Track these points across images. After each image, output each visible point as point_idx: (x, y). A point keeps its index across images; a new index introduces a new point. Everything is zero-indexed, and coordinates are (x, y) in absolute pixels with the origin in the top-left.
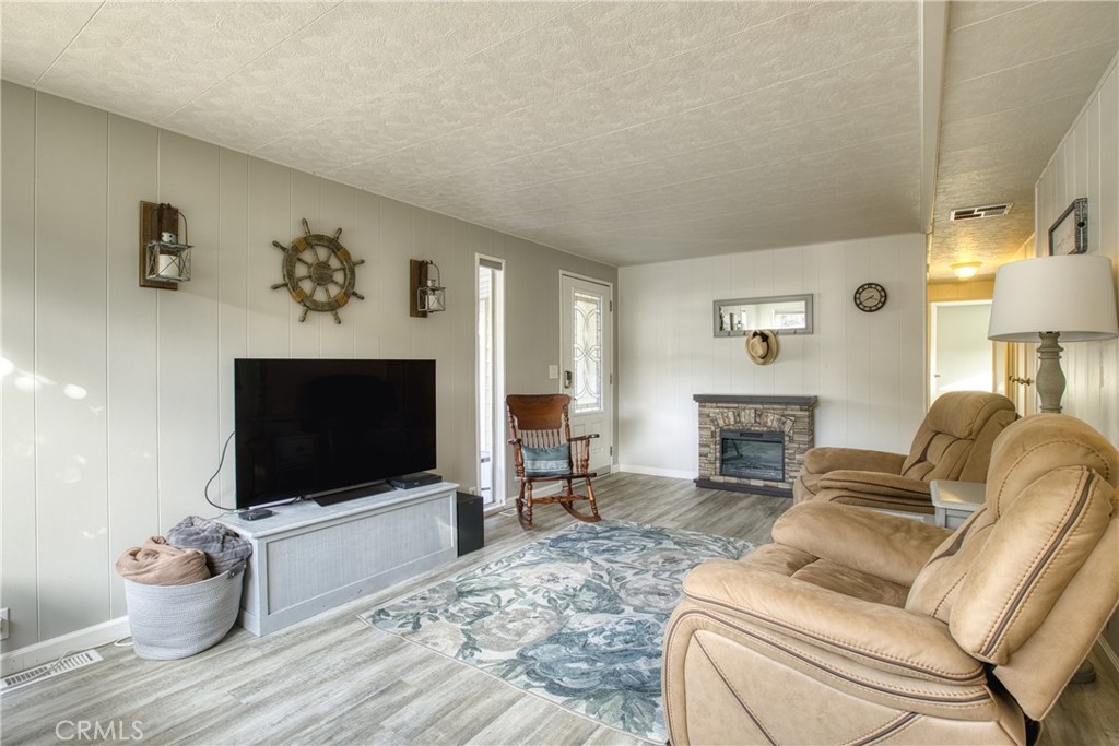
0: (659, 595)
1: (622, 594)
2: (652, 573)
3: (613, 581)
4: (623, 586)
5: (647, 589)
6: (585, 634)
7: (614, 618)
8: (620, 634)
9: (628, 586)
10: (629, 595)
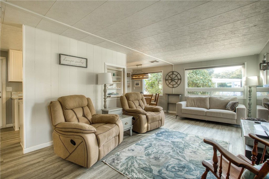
0: (163, 145)
1: (172, 146)
2: (164, 153)
3: (176, 150)
4: (173, 148)
5: (166, 147)
6: (177, 138)
7: (173, 140)
8: (171, 138)
9: (171, 148)
10: (170, 145)
